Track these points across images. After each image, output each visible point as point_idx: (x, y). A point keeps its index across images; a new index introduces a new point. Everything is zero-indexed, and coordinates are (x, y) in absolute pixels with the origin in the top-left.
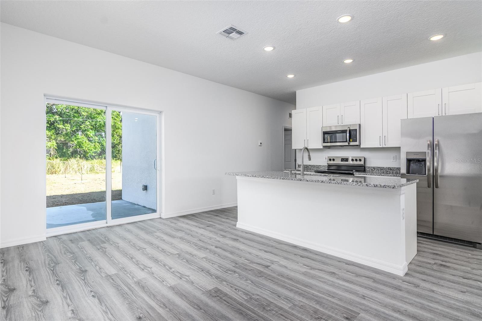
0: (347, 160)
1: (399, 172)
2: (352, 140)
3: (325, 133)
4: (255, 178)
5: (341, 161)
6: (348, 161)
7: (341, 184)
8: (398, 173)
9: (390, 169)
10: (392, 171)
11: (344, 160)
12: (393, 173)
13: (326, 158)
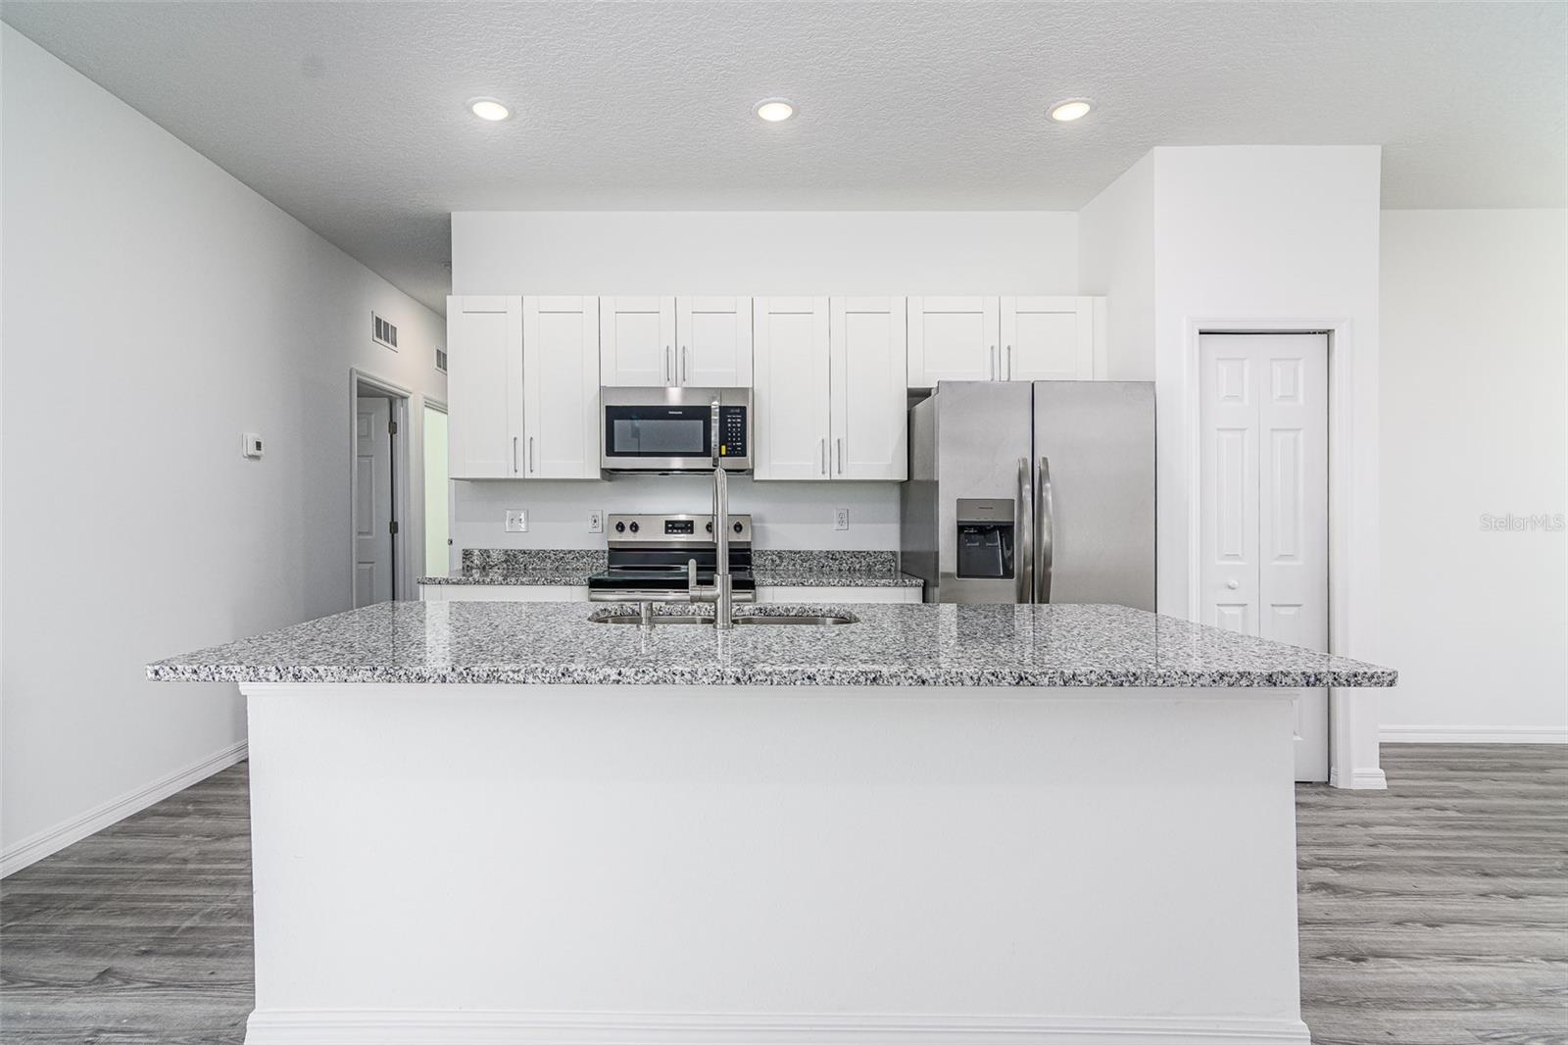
0: (687, 527)
1: (858, 567)
2: (727, 450)
3: (614, 414)
4: (493, 687)
5: (666, 532)
6: (692, 532)
7: (1132, 684)
8: (854, 570)
9: (830, 556)
10: (837, 562)
11: (676, 525)
12: (840, 570)
13: (595, 521)
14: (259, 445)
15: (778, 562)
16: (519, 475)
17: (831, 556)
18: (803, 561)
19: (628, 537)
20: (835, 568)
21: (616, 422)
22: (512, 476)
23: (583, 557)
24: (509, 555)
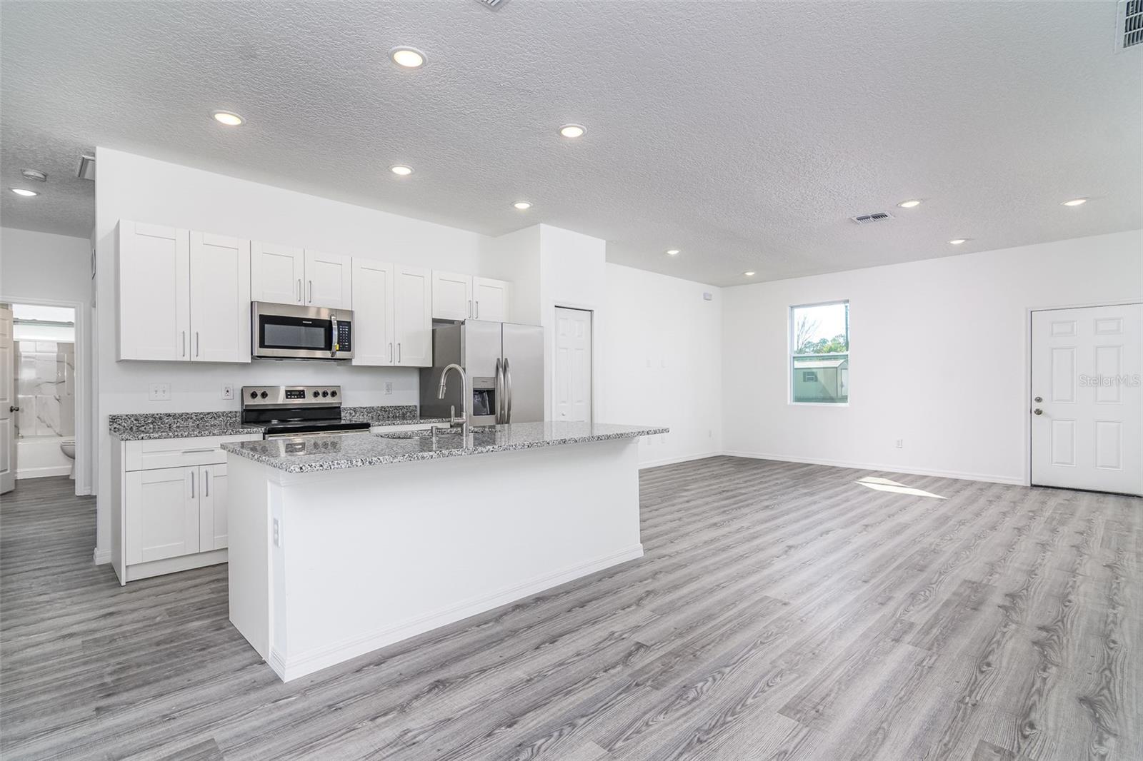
0: (301, 394)
2: (340, 347)
3: (265, 320)
5: (287, 398)
6: (304, 397)
8: (396, 416)
11: (293, 393)
12: (389, 417)
13: (228, 391)
15: (354, 414)
16: (187, 359)
17: (384, 409)
18: (368, 413)
19: (259, 401)
20: (386, 416)
21: (266, 325)
22: (180, 359)
23: (219, 417)
24: (155, 418)
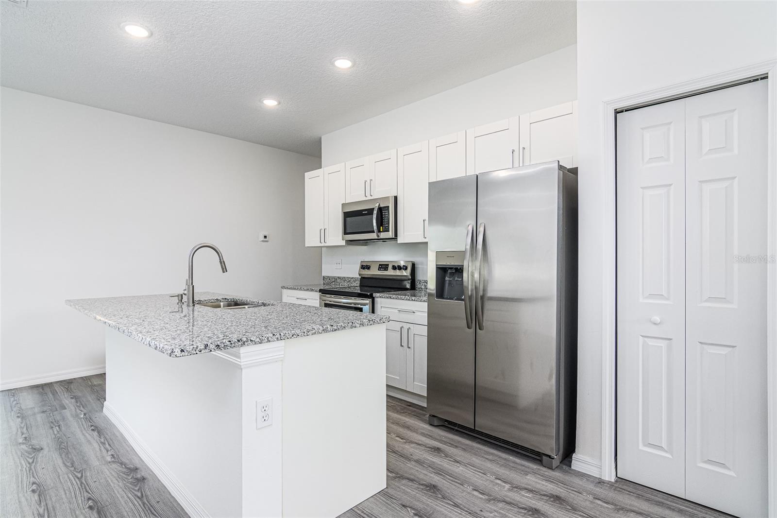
11: (383, 267)
14: (265, 237)
21: (347, 219)
